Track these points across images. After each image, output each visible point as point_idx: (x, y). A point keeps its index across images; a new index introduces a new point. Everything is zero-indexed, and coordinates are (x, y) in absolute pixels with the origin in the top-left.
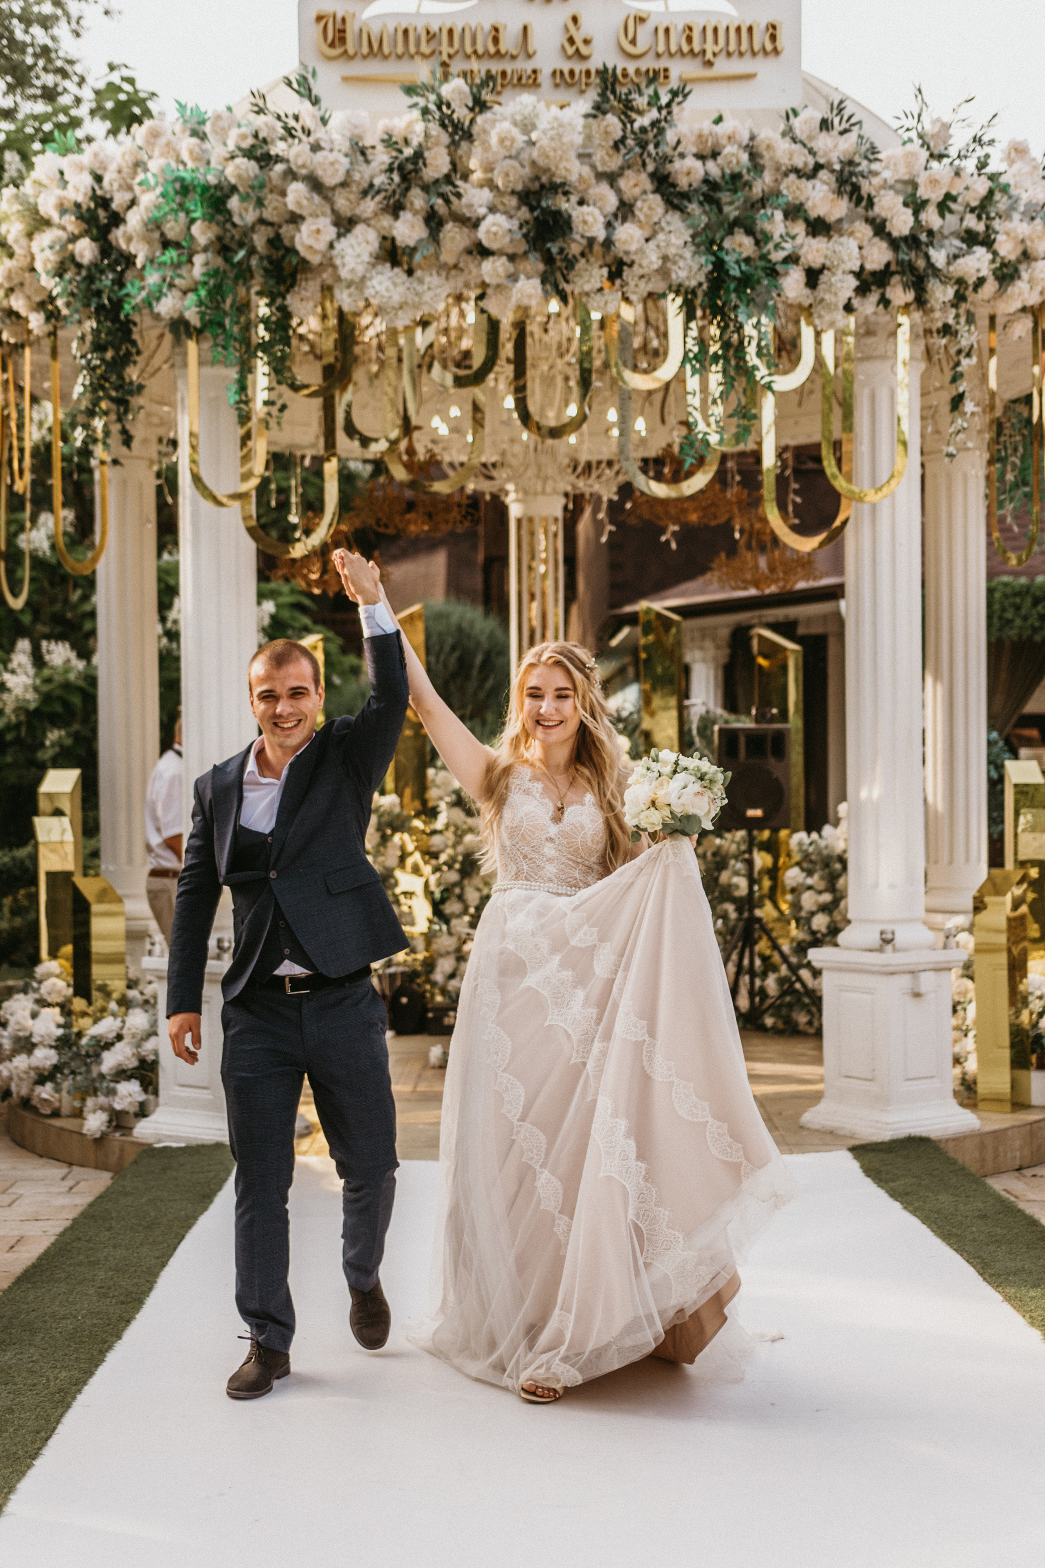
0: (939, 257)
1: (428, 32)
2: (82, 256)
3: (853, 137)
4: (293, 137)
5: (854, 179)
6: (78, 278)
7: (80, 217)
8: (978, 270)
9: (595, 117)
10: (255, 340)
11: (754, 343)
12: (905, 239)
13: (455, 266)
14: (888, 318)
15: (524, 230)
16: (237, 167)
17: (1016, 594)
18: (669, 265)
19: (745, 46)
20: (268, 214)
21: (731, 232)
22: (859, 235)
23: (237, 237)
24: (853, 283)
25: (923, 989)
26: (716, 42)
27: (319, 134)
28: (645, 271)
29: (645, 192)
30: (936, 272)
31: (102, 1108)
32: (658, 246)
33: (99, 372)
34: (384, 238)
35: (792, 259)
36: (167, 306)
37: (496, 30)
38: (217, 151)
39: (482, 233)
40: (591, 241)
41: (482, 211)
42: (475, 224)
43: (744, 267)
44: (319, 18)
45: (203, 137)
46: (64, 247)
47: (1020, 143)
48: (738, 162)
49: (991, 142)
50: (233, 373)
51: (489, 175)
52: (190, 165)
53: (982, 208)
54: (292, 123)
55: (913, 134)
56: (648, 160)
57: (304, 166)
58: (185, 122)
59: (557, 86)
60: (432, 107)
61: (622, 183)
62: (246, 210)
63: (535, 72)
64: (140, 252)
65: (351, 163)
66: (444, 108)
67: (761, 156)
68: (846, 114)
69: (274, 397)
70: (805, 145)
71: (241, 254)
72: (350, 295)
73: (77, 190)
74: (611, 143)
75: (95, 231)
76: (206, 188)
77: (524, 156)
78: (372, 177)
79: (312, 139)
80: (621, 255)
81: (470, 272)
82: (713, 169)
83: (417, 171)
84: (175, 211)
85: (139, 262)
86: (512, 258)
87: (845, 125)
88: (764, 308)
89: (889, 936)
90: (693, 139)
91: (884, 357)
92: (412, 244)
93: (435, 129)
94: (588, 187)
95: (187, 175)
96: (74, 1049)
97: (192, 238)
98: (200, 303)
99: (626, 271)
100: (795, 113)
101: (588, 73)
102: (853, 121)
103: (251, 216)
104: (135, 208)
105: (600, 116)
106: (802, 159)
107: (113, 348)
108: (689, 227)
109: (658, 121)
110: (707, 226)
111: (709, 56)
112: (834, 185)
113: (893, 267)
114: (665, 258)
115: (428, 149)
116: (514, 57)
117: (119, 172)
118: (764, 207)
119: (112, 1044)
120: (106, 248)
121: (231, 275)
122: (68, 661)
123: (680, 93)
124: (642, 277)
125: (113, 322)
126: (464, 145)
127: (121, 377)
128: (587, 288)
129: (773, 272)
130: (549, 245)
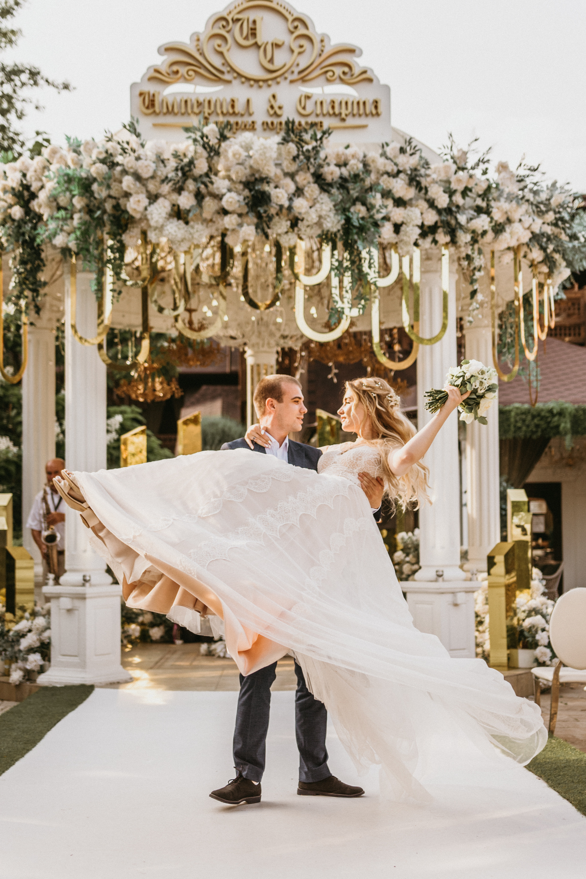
0: (462, 219)
1: (198, 102)
2: (15, 215)
3: (417, 157)
4: (126, 153)
5: (418, 179)
6: (13, 227)
7: (14, 195)
8: (483, 226)
9: (283, 144)
10: (106, 258)
11: (367, 262)
12: (445, 210)
13: (211, 220)
14: (437, 251)
15: (246, 201)
16: (97, 168)
17: (523, 413)
18: (322, 220)
19: (362, 111)
20: (113, 192)
21: (354, 204)
22: (421, 207)
23: (97, 205)
24: (418, 231)
25: (459, 601)
26: (347, 108)
27: (140, 151)
28: (310, 223)
29: (309, 183)
30: (461, 226)
31: (20, 669)
32: (316, 211)
33: (23, 276)
34: (174, 205)
35: (386, 218)
36: (59, 240)
37: (233, 101)
38: (86, 160)
39: (224, 203)
40: (281, 207)
41: (224, 191)
42: (219, 197)
43: (361, 222)
44: (141, 94)
45: (79, 153)
46: (5, 211)
47: (504, 163)
48: (357, 168)
49: (488, 161)
50: (94, 276)
51: (228, 173)
52: (72, 166)
53: (485, 194)
54: (125, 146)
55: (448, 157)
56: (311, 167)
57: (132, 168)
58: (70, 145)
59: (265, 130)
60: (199, 139)
61: (298, 178)
62: (101, 191)
63: (253, 122)
64: (46, 214)
65: (157, 166)
66: (205, 139)
67: (369, 166)
68: (413, 144)
69: (116, 287)
70: (392, 161)
71: (99, 213)
72: (156, 235)
73: (13, 180)
74: (291, 157)
75: (22, 202)
76: (81, 179)
77: (247, 164)
78: (167, 174)
79: (136, 154)
80: (297, 215)
81: (219, 223)
82: (345, 172)
83: (190, 170)
84: (64, 191)
85: (45, 218)
86: (240, 215)
87: (412, 151)
88: (371, 243)
89: (441, 573)
90: (334, 156)
91: (436, 271)
92: (188, 208)
93: (200, 149)
94: (280, 179)
95: (70, 172)
96: (6, 638)
97: (73, 205)
98: (77, 239)
99: (300, 223)
100: (387, 145)
101: (281, 123)
102: (417, 148)
103: (104, 194)
104: (43, 190)
105: (286, 144)
106: (390, 168)
107: (31, 262)
108: (332, 201)
109: (316, 147)
110: (342, 201)
111: (343, 116)
112: (407, 181)
113: (439, 224)
114: (320, 217)
115: (197, 159)
116: (242, 115)
117: (35, 171)
118: (371, 191)
119: (26, 635)
120: (28, 211)
121: (94, 224)
122: (8, 448)
123: (326, 133)
124: (308, 226)
125: (31, 249)
126: (216, 158)
127: (35, 278)
128: (280, 231)
129: (376, 225)
130: (259, 209)
